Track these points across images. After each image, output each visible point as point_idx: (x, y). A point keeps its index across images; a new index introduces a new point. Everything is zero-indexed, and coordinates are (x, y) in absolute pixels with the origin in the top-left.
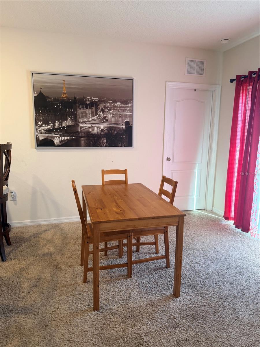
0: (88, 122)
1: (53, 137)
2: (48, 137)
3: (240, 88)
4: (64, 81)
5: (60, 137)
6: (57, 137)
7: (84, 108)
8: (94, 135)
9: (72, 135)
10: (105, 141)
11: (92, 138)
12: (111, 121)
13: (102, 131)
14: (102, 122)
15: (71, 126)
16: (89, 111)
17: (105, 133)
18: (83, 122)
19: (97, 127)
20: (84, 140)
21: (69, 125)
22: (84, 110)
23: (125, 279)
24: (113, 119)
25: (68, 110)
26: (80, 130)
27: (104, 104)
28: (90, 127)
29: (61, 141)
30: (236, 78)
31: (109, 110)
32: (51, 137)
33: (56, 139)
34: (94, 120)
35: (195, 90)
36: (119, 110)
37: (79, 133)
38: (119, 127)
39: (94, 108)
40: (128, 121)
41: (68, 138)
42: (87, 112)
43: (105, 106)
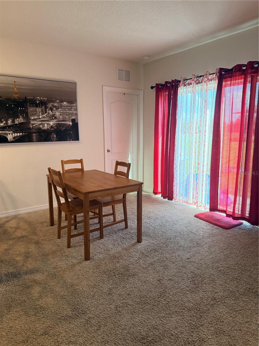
0: (38, 119)
1: (7, 134)
2: (1, 134)
3: (159, 94)
4: (15, 82)
5: (14, 134)
6: (11, 134)
7: (34, 107)
8: (44, 131)
9: (24, 131)
10: (55, 136)
11: (43, 134)
12: (60, 118)
13: (52, 127)
14: (52, 119)
15: (23, 123)
16: (39, 110)
17: (55, 129)
18: (34, 120)
19: (47, 124)
20: (36, 136)
21: (21, 122)
22: (35, 109)
23: (99, 239)
24: (61, 117)
25: (20, 109)
26: (31, 127)
27: (52, 103)
28: (41, 124)
29: (14, 138)
30: (155, 86)
31: (57, 108)
32: (5, 134)
33: (10, 136)
34: (44, 117)
35: (124, 94)
36: (65, 109)
37: (31, 129)
38: (66, 124)
39: (43, 107)
40: (74, 118)
41: (21, 134)
42: (38, 111)
43: (53, 105)
